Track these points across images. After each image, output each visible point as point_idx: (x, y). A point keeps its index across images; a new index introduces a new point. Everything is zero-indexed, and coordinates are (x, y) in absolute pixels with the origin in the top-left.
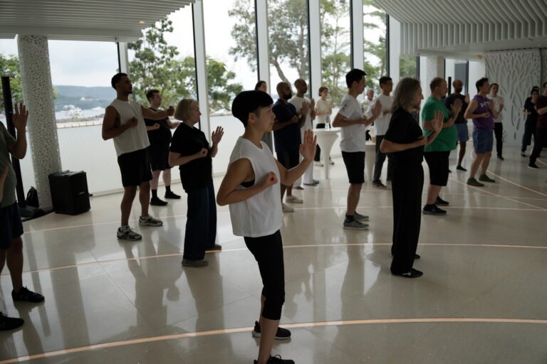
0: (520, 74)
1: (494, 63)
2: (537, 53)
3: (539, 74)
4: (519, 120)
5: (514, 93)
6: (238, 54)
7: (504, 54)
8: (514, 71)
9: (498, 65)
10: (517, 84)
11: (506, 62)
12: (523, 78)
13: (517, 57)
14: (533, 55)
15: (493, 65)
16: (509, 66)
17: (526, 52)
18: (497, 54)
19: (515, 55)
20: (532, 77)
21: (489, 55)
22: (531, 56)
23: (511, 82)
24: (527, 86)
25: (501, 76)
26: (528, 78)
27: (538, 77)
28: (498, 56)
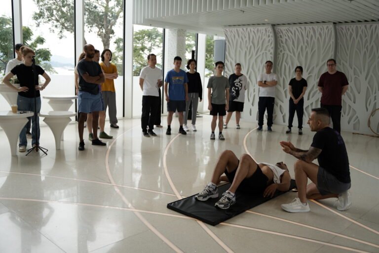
0: (256, 50)
1: (233, 38)
2: (270, 29)
3: (272, 51)
4: (254, 96)
5: (250, 69)
6: (41, 20)
7: (240, 29)
8: (251, 47)
9: (237, 40)
10: (253, 60)
11: (243, 38)
12: (258, 54)
13: (252, 33)
14: (266, 30)
15: (232, 40)
16: (246, 41)
17: (260, 28)
18: (234, 29)
19: (251, 30)
20: (266, 53)
21: (227, 29)
22: (264, 32)
23: (248, 58)
24: (262, 63)
25: (240, 51)
26: (263, 53)
27: (271, 53)
28: (235, 30)
